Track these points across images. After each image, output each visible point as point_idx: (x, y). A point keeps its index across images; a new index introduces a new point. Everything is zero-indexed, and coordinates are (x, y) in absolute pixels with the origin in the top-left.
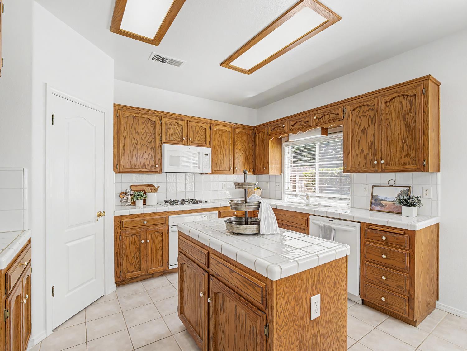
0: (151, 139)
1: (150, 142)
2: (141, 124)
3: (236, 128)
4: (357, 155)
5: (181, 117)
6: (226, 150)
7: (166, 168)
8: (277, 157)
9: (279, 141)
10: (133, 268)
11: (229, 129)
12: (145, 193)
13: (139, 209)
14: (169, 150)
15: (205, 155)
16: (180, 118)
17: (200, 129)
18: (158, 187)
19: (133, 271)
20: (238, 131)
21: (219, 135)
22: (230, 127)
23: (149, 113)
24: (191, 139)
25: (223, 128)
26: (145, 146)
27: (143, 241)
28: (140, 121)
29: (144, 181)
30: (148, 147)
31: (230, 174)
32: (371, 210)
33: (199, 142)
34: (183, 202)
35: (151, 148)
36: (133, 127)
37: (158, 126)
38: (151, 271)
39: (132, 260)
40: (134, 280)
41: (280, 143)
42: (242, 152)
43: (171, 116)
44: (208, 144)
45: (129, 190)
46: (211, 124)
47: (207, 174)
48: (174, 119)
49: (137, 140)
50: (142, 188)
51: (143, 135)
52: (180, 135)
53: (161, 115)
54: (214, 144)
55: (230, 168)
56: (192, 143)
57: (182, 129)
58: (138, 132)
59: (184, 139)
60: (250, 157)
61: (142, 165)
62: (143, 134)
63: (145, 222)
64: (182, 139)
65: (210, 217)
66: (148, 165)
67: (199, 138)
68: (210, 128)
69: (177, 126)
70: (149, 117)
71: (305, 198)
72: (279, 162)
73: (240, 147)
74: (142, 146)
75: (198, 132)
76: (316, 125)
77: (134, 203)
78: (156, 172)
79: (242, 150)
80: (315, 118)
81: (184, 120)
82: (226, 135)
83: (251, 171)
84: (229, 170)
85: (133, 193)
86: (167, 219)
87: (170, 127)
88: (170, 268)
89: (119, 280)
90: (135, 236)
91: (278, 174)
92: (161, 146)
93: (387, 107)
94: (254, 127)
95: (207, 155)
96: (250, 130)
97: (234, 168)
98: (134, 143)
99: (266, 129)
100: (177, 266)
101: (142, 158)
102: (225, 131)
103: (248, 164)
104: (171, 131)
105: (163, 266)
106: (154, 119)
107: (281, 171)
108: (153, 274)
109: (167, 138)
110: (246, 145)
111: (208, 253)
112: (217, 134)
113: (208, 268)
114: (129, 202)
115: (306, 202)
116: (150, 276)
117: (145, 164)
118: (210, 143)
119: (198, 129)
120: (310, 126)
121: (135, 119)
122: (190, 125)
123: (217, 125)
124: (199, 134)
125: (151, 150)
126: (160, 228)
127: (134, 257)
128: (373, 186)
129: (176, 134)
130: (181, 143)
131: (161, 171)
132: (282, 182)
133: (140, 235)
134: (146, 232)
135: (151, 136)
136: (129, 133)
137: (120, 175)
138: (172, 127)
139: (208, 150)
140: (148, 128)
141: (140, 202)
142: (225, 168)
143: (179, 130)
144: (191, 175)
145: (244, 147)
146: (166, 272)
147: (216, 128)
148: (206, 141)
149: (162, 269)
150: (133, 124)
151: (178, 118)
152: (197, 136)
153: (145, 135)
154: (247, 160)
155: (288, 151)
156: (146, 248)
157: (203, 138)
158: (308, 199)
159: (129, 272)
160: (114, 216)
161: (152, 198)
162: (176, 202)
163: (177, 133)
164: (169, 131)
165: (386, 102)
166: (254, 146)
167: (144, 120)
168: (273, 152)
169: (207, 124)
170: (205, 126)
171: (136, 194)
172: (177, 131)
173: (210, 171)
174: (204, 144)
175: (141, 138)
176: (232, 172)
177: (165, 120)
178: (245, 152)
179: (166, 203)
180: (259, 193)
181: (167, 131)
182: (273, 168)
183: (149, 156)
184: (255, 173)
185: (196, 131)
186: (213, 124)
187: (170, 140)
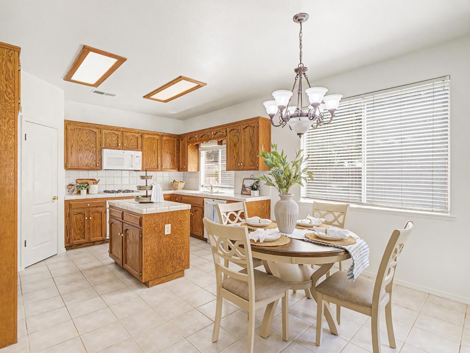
0: (93, 145)
1: (92, 148)
2: (85, 134)
3: (163, 136)
4: (232, 160)
6: (154, 153)
7: (105, 166)
8: (195, 158)
9: (197, 146)
10: (79, 237)
11: (157, 137)
12: (88, 185)
13: (84, 195)
14: (107, 153)
16: (116, 129)
17: (133, 137)
18: (99, 180)
19: (79, 239)
20: (165, 138)
21: (149, 141)
22: (159, 135)
23: (91, 126)
24: (125, 145)
25: (152, 136)
26: (88, 150)
27: (86, 218)
28: (84, 132)
29: (87, 176)
30: (90, 151)
31: (159, 171)
32: (242, 194)
33: (132, 147)
34: (119, 191)
35: (93, 152)
36: (79, 137)
37: (98, 135)
38: (93, 239)
39: (78, 232)
40: (79, 245)
41: (198, 148)
42: (168, 154)
43: (109, 128)
44: (140, 149)
45: (75, 183)
46: (142, 134)
47: (139, 171)
48: (111, 130)
49: (82, 146)
52: (116, 142)
53: (100, 128)
54: (145, 148)
55: (158, 166)
56: (126, 148)
57: (118, 137)
58: (82, 140)
59: (119, 145)
60: (175, 158)
61: (86, 164)
62: (86, 141)
63: (88, 205)
64: (118, 145)
66: (91, 164)
67: (132, 144)
68: (141, 136)
69: (114, 135)
70: (91, 129)
71: (210, 188)
72: (197, 162)
73: (166, 150)
74: (85, 150)
75: (132, 139)
76: (213, 139)
77: (79, 192)
78: (97, 170)
80: (212, 133)
81: (120, 131)
82: (155, 142)
83: (176, 168)
84: (158, 168)
85: (78, 184)
86: (105, 203)
87: (108, 136)
89: (68, 245)
90: (81, 214)
91: (197, 171)
92: (101, 150)
93: (244, 131)
94: (179, 136)
95: (138, 157)
96: (175, 137)
97: (162, 166)
98: (80, 148)
99: (186, 138)
101: (86, 159)
102: (154, 139)
103: (174, 164)
104: (109, 139)
105: (102, 236)
106: (95, 130)
107: (198, 169)
108: (94, 242)
109: (106, 144)
110: (172, 149)
111: (123, 212)
112: (147, 141)
113: (123, 220)
114: (75, 192)
115: (210, 191)
116: (92, 244)
117: (88, 163)
118: (142, 148)
119: (131, 137)
120: (210, 139)
121: (80, 131)
122: (125, 134)
123: (147, 134)
124: (132, 141)
126: (100, 209)
127: (79, 229)
128: (244, 179)
130: (117, 148)
131: (101, 169)
132: (199, 177)
133: (84, 214)
134: (89, 211)
135: (93, 143)
136: (75, 141)
137: (68, 171)
138: (110, 136)
139: (140, 153)
140: (90, 137)
141: (84, 192)
142: (154, 167)
143: (116, 138)
145: (170, 150)
146: (104, 242)
147: (146, 136)
148: (138, 146)
149: (101, 238)
150: (78, 134)
151: (115, 129)
152: (130, 143)
153: (88, 142)
154: (173, 160)
155: (203, 154)
156: (89, 223)
157: (135, 143)
158: (211, 188)
159: (75, 240)
160: (65, 200)
161: (94, 188)
162: (113, 192)
163: (114, 140)
165: (244, 129)
166: (178, 149)
167: (87, 131)
168: (191, 155)
169: (139, 133)
170: (137, 135)
171: (81, 186)
172: (114, 139)
173: (140, 169)
174: (136, 148)
175: (85, 144)
176: (160, 170)
177: (104, 131)
178: (171, 154)
179: (105, 192)
180: (181, 185)
181: (106, 139)
182: (191, 167)
183: (91, 157)
184: (179, 170)
185: (130, 139)
186: (144, 134)
187: (108, 145)
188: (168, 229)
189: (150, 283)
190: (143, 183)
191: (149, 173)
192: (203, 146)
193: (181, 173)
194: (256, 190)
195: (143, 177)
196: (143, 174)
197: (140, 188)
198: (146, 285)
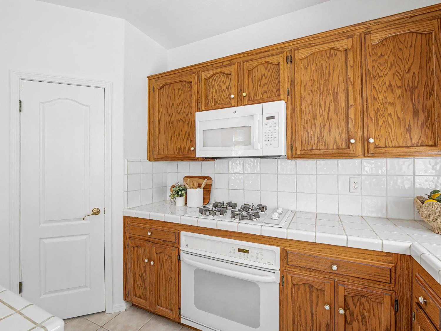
0: (188, 111)
1: (187, 115)
2: (176, 91)
3: (370, 33)
5: (230, 60)
14: (201, 121)
15: (268, 118)
16: (228, 62)
17: (266, 69)
20: (375, 38)
22: (352, 36)
24: (245, 94)
25: (326, 47)
26: (181, 121)
28: (176, 88)
30: (184, 123)
31: (350, 155)
33: (265, 96)
36: (169, 99)
37: (194, 87)
42: (398, 92)
43: (214, 66)
44: (283, 96)
46: (292, 51)
48: (218, 68)
49: (172, 115)
51: (178, 106)
53: (199, 71)
54: (301, 90)
55: (349, 143)
56: (248, 101)
57: (231, 81)
58: (173, 104)
59: (232, 96)
61: (178, 149)
64: (230, 99)
65: (259, 256)
66: (185, 148)
67: (265, 89)
68: (289, 57)
69: (223, 79)
70: (185, 79)
74: (177, 123)
75: (263, 75)
79: (399, 87)
81: (234, 64)
82: (338, 59)
84: (347, 148)
87: (213, 84)
95: (273, 118)
97: (366, 141)
98: (170, 120)
101: (178, 138)
102: (332, 53)
104: (215, 90)
106: (190, 79)
109: (208, 103)
110: (415, 69)
112: (309, 67)
117: (181, 148)
119: (262, 70)
121: (170, 87)
122: (245, 68)
123: (309, 45)
124: (264, 81)
125: (188, 126)
129: (222, 92)
135: (188, 106)
138: (216, 83)
139: (279, 107)
140: (184, 95)
142: (335, 142)
143: (227, 85)
144: (254, 162)
145: (408, 76)
147: (304, 54)
150: (168, 95)
151: (225, 63)
152: (260, 86)
153: (181, 106)
163: (224, 90)
164: (211, 90)
167: (180, 85)
169: (282, 53)
170: (276, 59)
172: (223, 87)
173: (283, 152)
174: (275, 97)
175: (177, 110)
176: (360, 150)
177: (204, 75)
178: (412, 90)
183: (185, 135)
185: (259, 76)
186: (298, 49)
187: (213, 104)
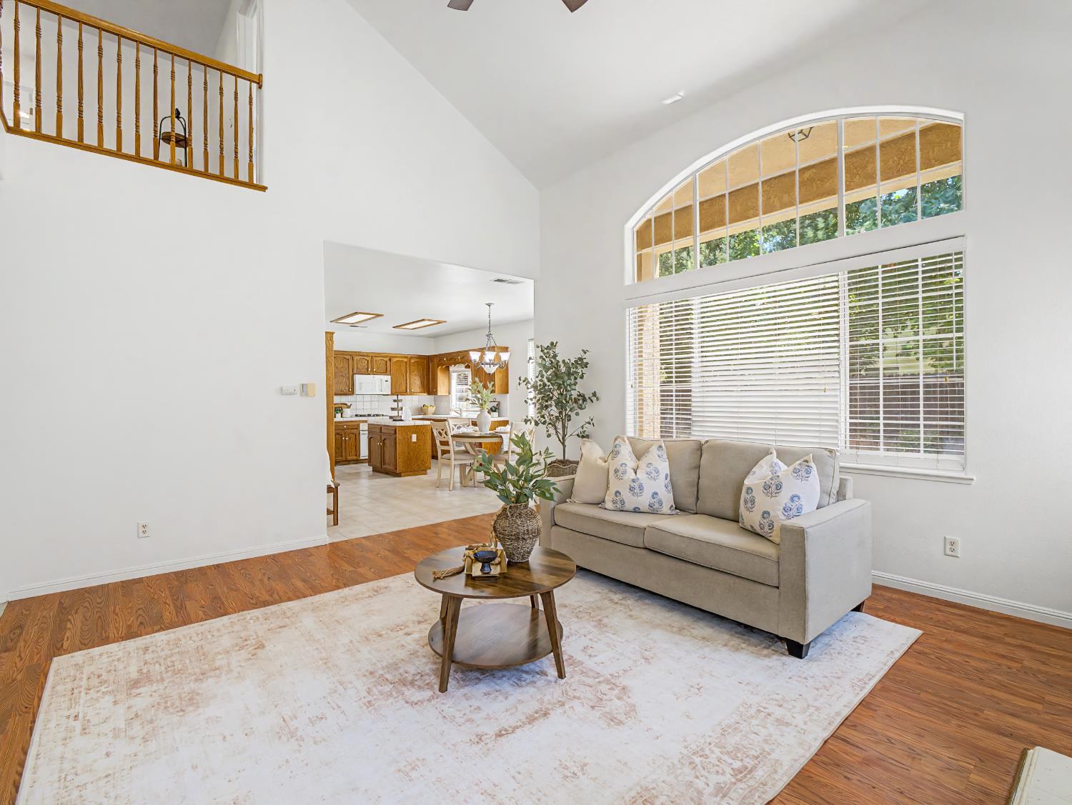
0: (346, 372)
2: (340, 362)
3: (412, 358)
5: (367, 354)
6: (403, 376)
7: (356, 391)
8: (446, 383)
9: (448, 368)
11: (406, 360)
12: (342, 409)
13: (339, 418)
15: (386, 381)
17: (382, 361)
18: (351, 404)
20: (413, 361)
21: (397, 365)
22: (407, 358)
23: (346, 354)
24: (374, 370)
25: (401, 359)
27: (343, 438)
29: (341, 401)
30: (344, 377)
31: (408, 395)
33: (381, 372)
34: (369, 415)
35: (346, 378)
37: (351, 362)
38: (349, 458)
39: (337, 449)
41: (448, 371)
42: (418, 377)
44: (388, 373)
46: (391, 357)
47: (388, 395)
48: (362, 355)
50: (340, 405)
52: (367, 367)
53: (354, 354)
56: (375, 372)
57: (368, 362)
60: (425, 381)
61: (340, 390)
62: (340, 367)
63: (344, 427)
64: (368, 370)
67: (381, 369)
68: (390, 360)
69: (364, 361)
70: (345, 356)
72: (447, 385)
73: (416, 373)
76: (460, 363)
78: (350, 395)
79: (418, 375)
80: (458, 357)
81: (369, 356)
83: (425, 391)
84: (406, 392)
86: (358, 426)
87: (359, 362)
88: (361, 458)
90: (338, 435)
91: (448, 394)
92: (353, 376)
94: (428, 357)
96: (425, 359)
99: (436, 359)
100: (367, 458)
101: (340, 384)
103: (423, 387)
105: (356, 456)
106: (348, 357)
107: (449, 392)
108: (349, 461)
109: (357, 370)
110: (421, 371)
111: (379, 427)
113: (381, 433)
116: (347, 463)
118: (390, 372)
120: (458, 363)
122: (374, 359)
123: (396, 357)
124: (381, 366)
126: (354, 430)
130: (368, 373)
131: (352, 393)
132: (449, 401)
133: (342, 435)
134: (346, 433)
135: (346, 369)
139: (388, 378)
140: (344, 364)
141: (339, 414)
143: (366, 363)
144: (375, 396)
145: (420, 373)
146: (358, 461)
147: (395, 359)
148: (386, 370)
149: (355, 458)
151: (365, 354)
152: (379, 367)
154: (422, 383)
155: (454, 376)
156: (345, 443)
157: (384, 368)
161: (347, 412)
162: (364, 416)
163: (364, 366)
166: (428, 372)
167: (343, 359)
168: (441, 378)
169: (387, 357)
170: (385, 359)
171: (336, 410)
172: (364, 364)
173: (390, 393)
174: (385, 373)
175: (340, 371)
177: (356, 358)
178: (421, 376)
179: (357, 416)
180: (431, 410)
181: (357, 364)
182: (442, 390)
183: (345, 383)
184: (429, 394)
185: (379, 363)
186: (393, 357)
187: (360, 371)
188: (414, 438)
189: (402, 474)
190: (395, 405)
191: (400, 397)
192: (452, 368)
193: (432, 397)
194: (495, 411)
195: (395, 401)
196: (395, 397)
197: (393, 409)
198: (399, 475)
